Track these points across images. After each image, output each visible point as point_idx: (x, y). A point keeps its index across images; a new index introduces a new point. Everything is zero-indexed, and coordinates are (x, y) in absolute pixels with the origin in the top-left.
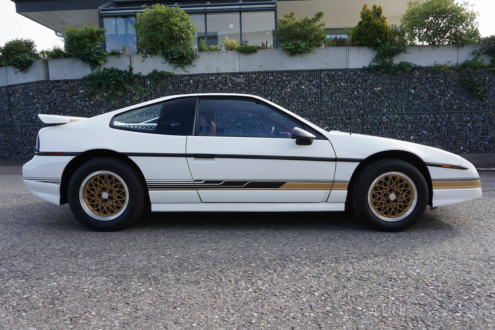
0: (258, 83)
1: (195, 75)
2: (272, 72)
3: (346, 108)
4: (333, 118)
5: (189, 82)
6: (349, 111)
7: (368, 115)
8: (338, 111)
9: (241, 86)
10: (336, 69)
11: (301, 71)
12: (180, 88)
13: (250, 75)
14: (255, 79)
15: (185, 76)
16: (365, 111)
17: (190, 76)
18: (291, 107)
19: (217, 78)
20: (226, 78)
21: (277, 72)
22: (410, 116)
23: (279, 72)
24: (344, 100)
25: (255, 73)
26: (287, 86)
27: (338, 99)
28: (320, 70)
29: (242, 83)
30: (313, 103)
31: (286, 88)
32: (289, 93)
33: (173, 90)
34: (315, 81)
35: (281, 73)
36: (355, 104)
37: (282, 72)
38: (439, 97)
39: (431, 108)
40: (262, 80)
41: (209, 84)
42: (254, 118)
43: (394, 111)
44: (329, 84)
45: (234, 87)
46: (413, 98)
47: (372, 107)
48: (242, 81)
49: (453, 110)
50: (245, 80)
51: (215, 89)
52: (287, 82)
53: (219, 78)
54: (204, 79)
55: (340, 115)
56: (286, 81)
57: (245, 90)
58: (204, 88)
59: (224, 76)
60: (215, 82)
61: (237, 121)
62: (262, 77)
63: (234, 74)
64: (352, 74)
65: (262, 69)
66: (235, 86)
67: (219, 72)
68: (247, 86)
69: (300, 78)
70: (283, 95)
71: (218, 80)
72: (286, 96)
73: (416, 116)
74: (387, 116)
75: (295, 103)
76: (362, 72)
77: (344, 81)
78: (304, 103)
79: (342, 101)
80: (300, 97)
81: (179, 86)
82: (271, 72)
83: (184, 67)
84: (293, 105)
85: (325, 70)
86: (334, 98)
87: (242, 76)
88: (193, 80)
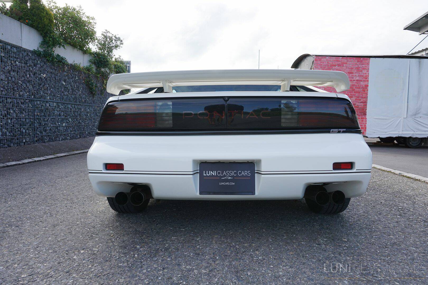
7: (37, 101)
8: (14, 94)
10: (11, 44)
22: (62, 105)
24: (20, 82)
27: (13, 79)
36: (28, 88)
43: (53, 99)
46: (64, 89)
47: (40, 93)
49: (82, 103)
55: (16, 99)
64: (25, 54)
73: (66, 106)
76: (33, 55)
77: (18, 59)
85: (1, 41)
86: (10, 78)
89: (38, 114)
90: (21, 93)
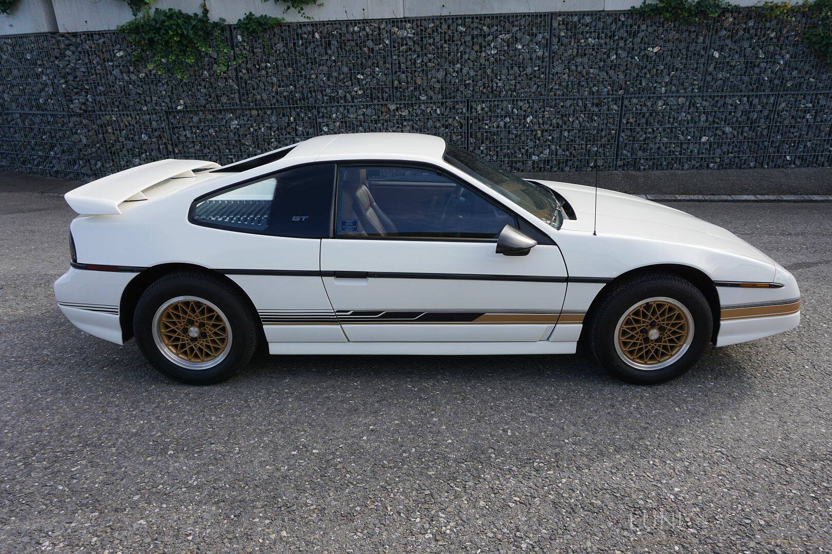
0: (438, 38)
1: (324, 24)
2: (464, 18)
3: (594, 85)
4: (568, 103)
5: (313, 37)
6: (598, 91)
7: (631, 98)
8: (578, 92)
9: (406, 44)
10: (580, 12)
11: (516, 16)
12: (297, 48)
13: (424, 23)
14: (433, 32)
15: (304, 25)
16: (627, 91)
17: (315, 25)
18: (497, 83)
19: (364, 29)
20: (379, 28)
21: (473, 17)
22: (706, 100)
23: (477, 18)
24: (592, 71)
25: (433, 19)
26: (489, 45)
27: (580, 68)
28: (552, 14)
29: (410, 38)
30: (535, 76)
31: (488, 48)
32: (493, 57)
33: (284, 52)
34: (540, 36)
35: (481, 20)
36: (610, 78)
37: (481, 18)
38: (763, 65)
39: (747, 86)
40: (445, 33)
41: (348, 40)
42: (431, 103)
43: (678, 91)
44: (565, 41)
45: (394, 47)
46: (715, 68)
47: (641, 84)
48: (409, 35)
49: (784, 90)
50: (414, 34)
51: (361, 49)
52: (491, 37)
53: (367, 29)
54: (340, 31)
55: (582, 99)
56: (489, 35)
57: (415, 51)
58: (342, 48)
59: (376, 26)
60: (360, 36)
61: (401, 108)
62: (445, 26)
63: (394, 22)
64: (609, 21)
65: (445, 13)
66: (396, 45)
67: (366, 18)
68: (418, 44)
69: (515, 29)
70: (482, 61)
71: (365, 33)
72: (487, 63)
73: (717, 102)
74: (664, 101)
75: (503, 77)
76: (628, 18)
77: (593, 34)
78: (519, 75)
79: (588, 73)
80: (512, 64)
81: (294, 44)
82: (461, 18)
83: (302, 9)
84: (500, 80)
85: (560, 14)
86: (573, 67)
87: (408, 25)
88: (321, 32)
89: (631, 120)
90: (595, 89)
